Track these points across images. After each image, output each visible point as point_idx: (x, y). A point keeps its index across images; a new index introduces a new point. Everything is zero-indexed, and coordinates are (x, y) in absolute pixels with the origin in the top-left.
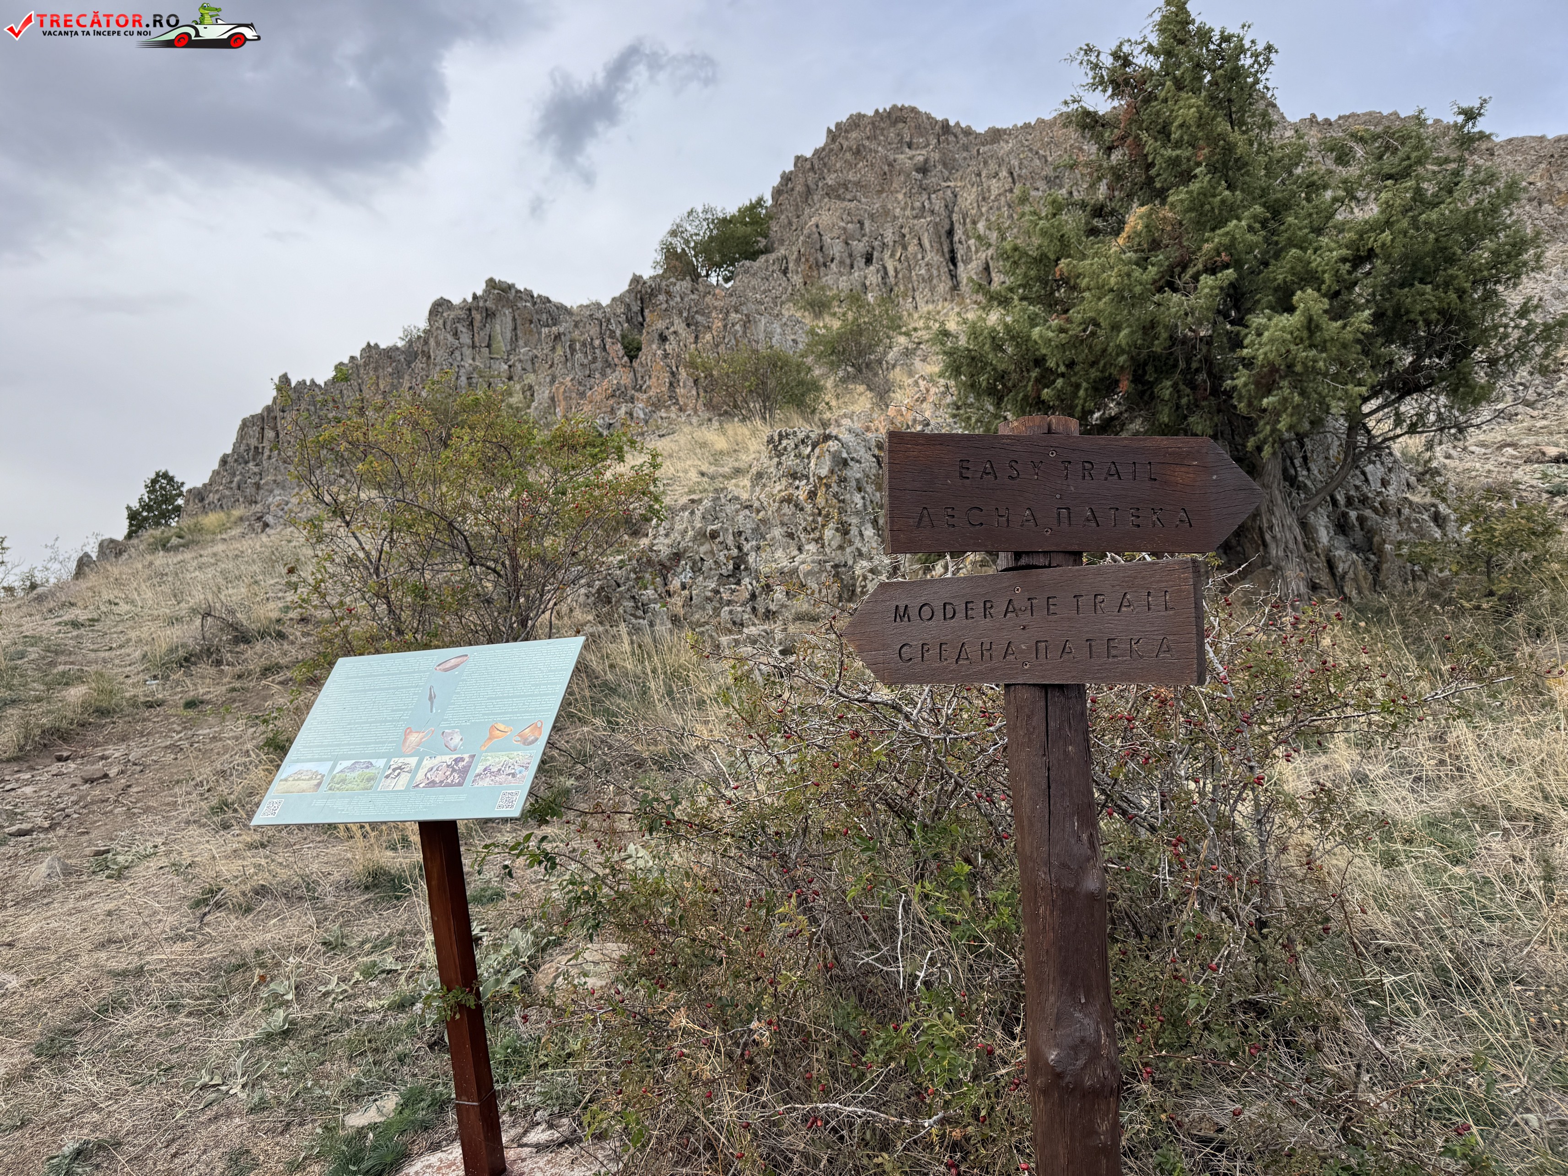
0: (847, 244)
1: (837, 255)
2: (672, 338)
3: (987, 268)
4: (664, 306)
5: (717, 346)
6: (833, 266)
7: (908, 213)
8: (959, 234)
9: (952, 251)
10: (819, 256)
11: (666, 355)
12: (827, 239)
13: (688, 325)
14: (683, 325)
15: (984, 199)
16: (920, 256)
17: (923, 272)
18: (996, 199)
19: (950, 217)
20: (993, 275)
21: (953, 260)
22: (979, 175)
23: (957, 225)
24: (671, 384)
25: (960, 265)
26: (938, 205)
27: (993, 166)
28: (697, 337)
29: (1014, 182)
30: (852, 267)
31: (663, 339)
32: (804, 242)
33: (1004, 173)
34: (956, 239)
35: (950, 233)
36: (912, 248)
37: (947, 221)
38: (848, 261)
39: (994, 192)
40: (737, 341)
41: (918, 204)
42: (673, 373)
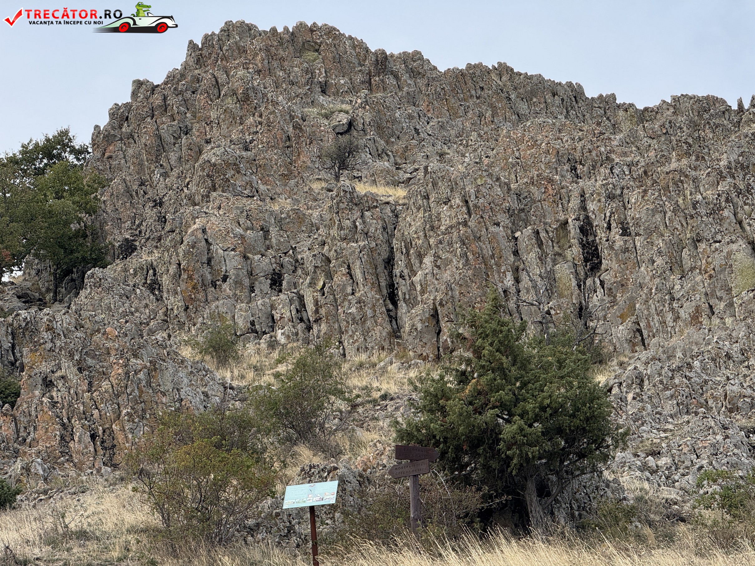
0: (246, 258)
1: (232, 273)
2: (60, 384)
3: (435, 315)
4: (49, 345)
5: (118, 396)
6: (225, 286)
7: (334, 232)
8: (400, 266)
9: (392, 287)
10: (206, 271)
11: (54, 404)
12: (218, 249)
13: (80, 370)
14: (75, 370)
15: (432, 228)
16: (349, 290)
17: (353, 310)
18: (447, 232)
19: (389, 243)
20: (443, 324)
21: (393, 297)
22: (427, 197)
23: (397, 255)
24: (62, 437)
25: (402, 305)
26: (374, 227)
27: (444, 189)
28: (90, 384)
29: (469, 213)
30: (252, 290)
31: (48, 384)
32: (187, 253)
33: (457, 201)
34: (397, 271)
35: (389, 262)
36: (340, 278)
37: (385, 247)
38: (246, 282)
39: (446, 222)
40: (141, 392)
41: (347, 223)
42: (63, 425)
